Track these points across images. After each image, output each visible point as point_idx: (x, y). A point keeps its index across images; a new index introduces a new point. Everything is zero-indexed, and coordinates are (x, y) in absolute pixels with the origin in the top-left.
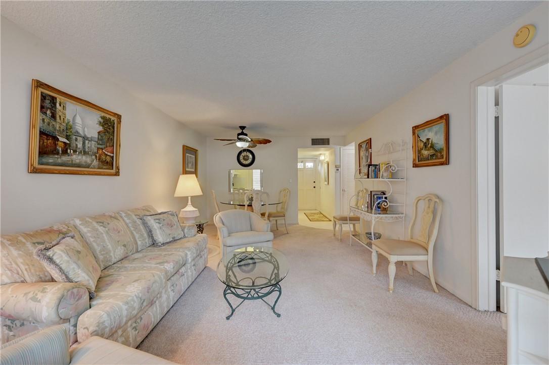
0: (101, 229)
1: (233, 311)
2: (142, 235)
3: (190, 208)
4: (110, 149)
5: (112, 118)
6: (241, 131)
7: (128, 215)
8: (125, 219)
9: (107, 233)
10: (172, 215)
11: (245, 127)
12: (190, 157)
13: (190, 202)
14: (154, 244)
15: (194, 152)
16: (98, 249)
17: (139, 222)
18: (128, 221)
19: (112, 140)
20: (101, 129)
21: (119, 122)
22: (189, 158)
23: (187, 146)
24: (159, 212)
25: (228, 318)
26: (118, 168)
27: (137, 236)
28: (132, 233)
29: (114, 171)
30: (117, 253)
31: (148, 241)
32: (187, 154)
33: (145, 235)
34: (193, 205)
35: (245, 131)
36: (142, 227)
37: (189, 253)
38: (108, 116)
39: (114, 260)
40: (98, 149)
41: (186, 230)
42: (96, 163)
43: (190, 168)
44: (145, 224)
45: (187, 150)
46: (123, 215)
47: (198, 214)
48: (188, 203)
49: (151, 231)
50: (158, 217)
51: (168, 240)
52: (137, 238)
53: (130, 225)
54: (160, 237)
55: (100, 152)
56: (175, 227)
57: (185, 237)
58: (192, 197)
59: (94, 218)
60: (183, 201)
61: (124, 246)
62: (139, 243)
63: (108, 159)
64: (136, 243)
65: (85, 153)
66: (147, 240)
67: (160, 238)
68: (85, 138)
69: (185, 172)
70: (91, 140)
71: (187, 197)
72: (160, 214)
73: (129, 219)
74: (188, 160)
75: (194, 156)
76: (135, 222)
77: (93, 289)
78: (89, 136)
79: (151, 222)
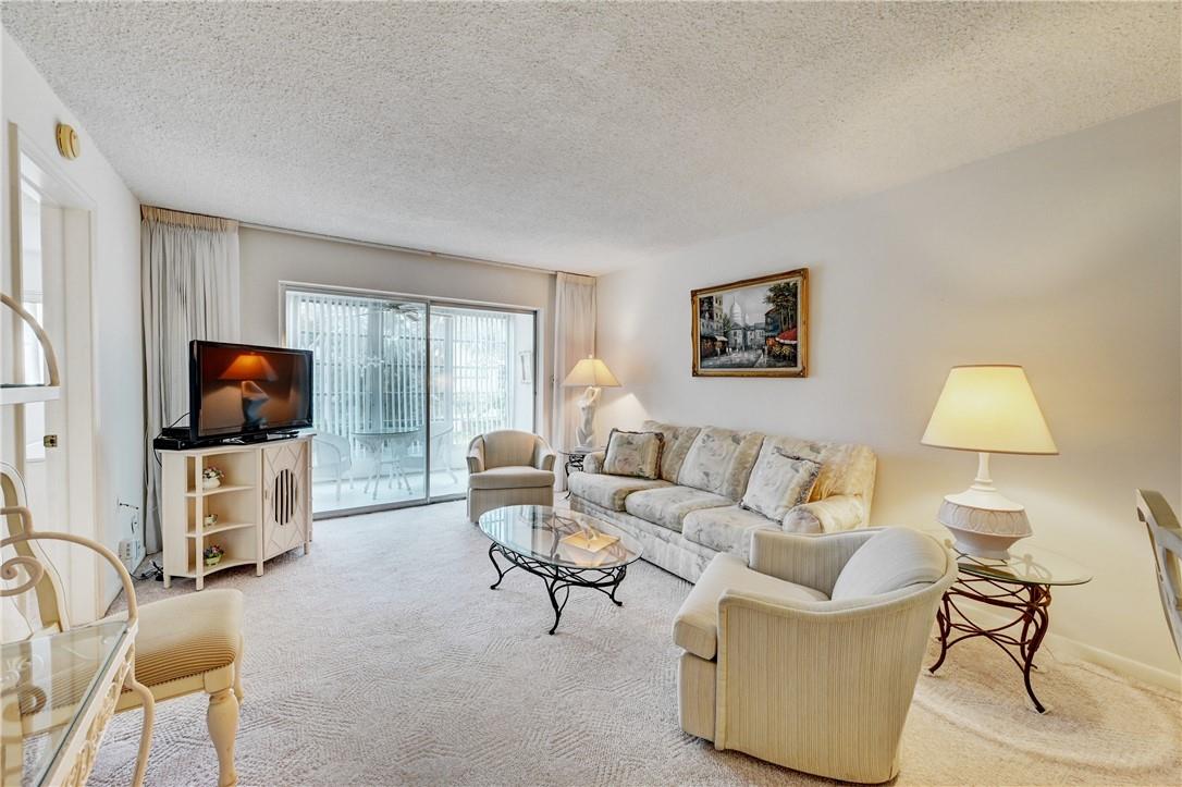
4: (789, 334)
5: (792, 281)
13: (983, 475)
19: (794, 319)
20: (771, 306)
21: (807, 280)
26: (807, 363)
29: (799, 368)
38: (782, 282)
40: (767, 338)
42: (763, 359)
55: (771, 341)
63: (788, 350)
65: (747, 348)
68: (746, 329)
70: (755, 329)
78: (751, 324)
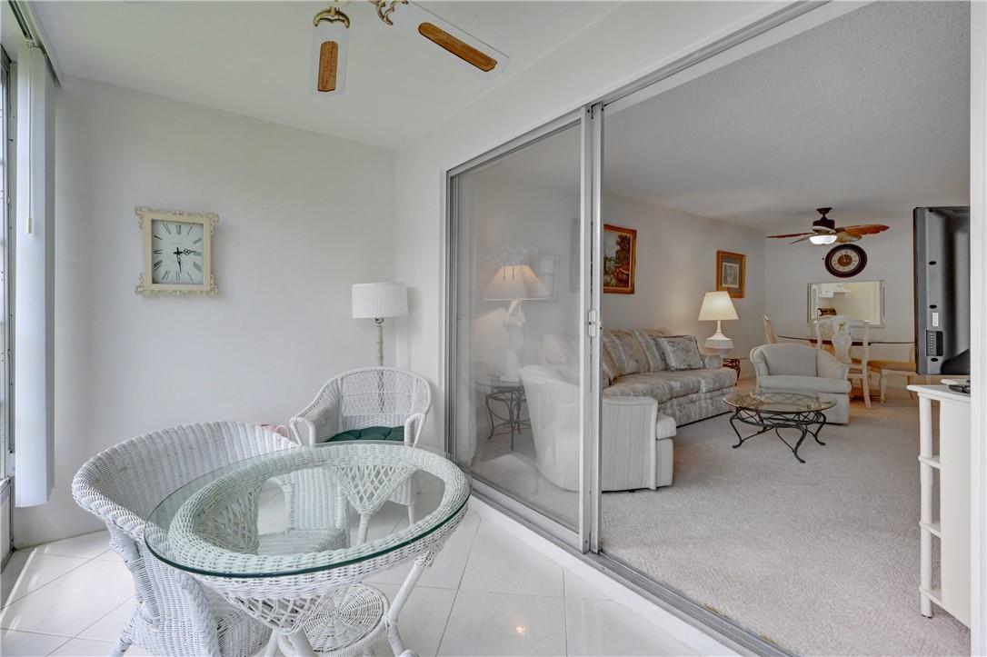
0: (617, 341)
1: (742, 441)
2: (654, 357)
3: (719, 337)
4: (625, 267)
5: (628, 235)
6: (822, 216)
7: (641, 334)
8: (639, 338)
9: (622, 346)
10: (690, 340)
11: (830, 209)
12: (731, 267)
13: (719, 330)
14: (667, 368)
15: (738, 258)
16: (615, 358)
17: (652, 342)
18: (641, 340)
19: (628, 258)
20: (618, 248)
21: (635, 238)
22: (728, 269)
23: (723, 252)
24: (676, 334)
25: (735, 447)
26: (633, 286)
27: (650, 357)
28: (644, 352)
29: (629, 288)
30: (630, 366)
31: (661, 365)
32: (724, 264)
33: (658, 357)
34: (724, 333)
35: (828, 216)
36: (654, 348)
37: (703, 381)
38: (624, 234)
39: (627, 371)
40: (616, 267)
41: (706, 361)
42: (614, 281)
43: (731, 284)
44: (657, 345)
45: (723, 257)
46: (637, 333)
47: (731, 346)
48: (716, 329)
49: (663, 354)
50: (672, 339)
51: (682, 367)
52: (649, 359)
53: (643, 344)
54: (673, 360)
55: (618, 270)
56: (692, 353)
57: (704, 367)
58: (723, 322)
59: (613, 332)
60: (711, 327)
61: (637, 361)
62: (651, 364)
63: (625, 276)
64: (648, 363)
66: (660, 363)
67: (673, 363)
69: (719, 288)
70: (610, 260)
71: (716, 322)
72: (675, 337)
73: (643, 338)
74: (725, 271)
75: (738, 266)
76: (648, 342)
77: (612, 379)
79: (665, 344)
